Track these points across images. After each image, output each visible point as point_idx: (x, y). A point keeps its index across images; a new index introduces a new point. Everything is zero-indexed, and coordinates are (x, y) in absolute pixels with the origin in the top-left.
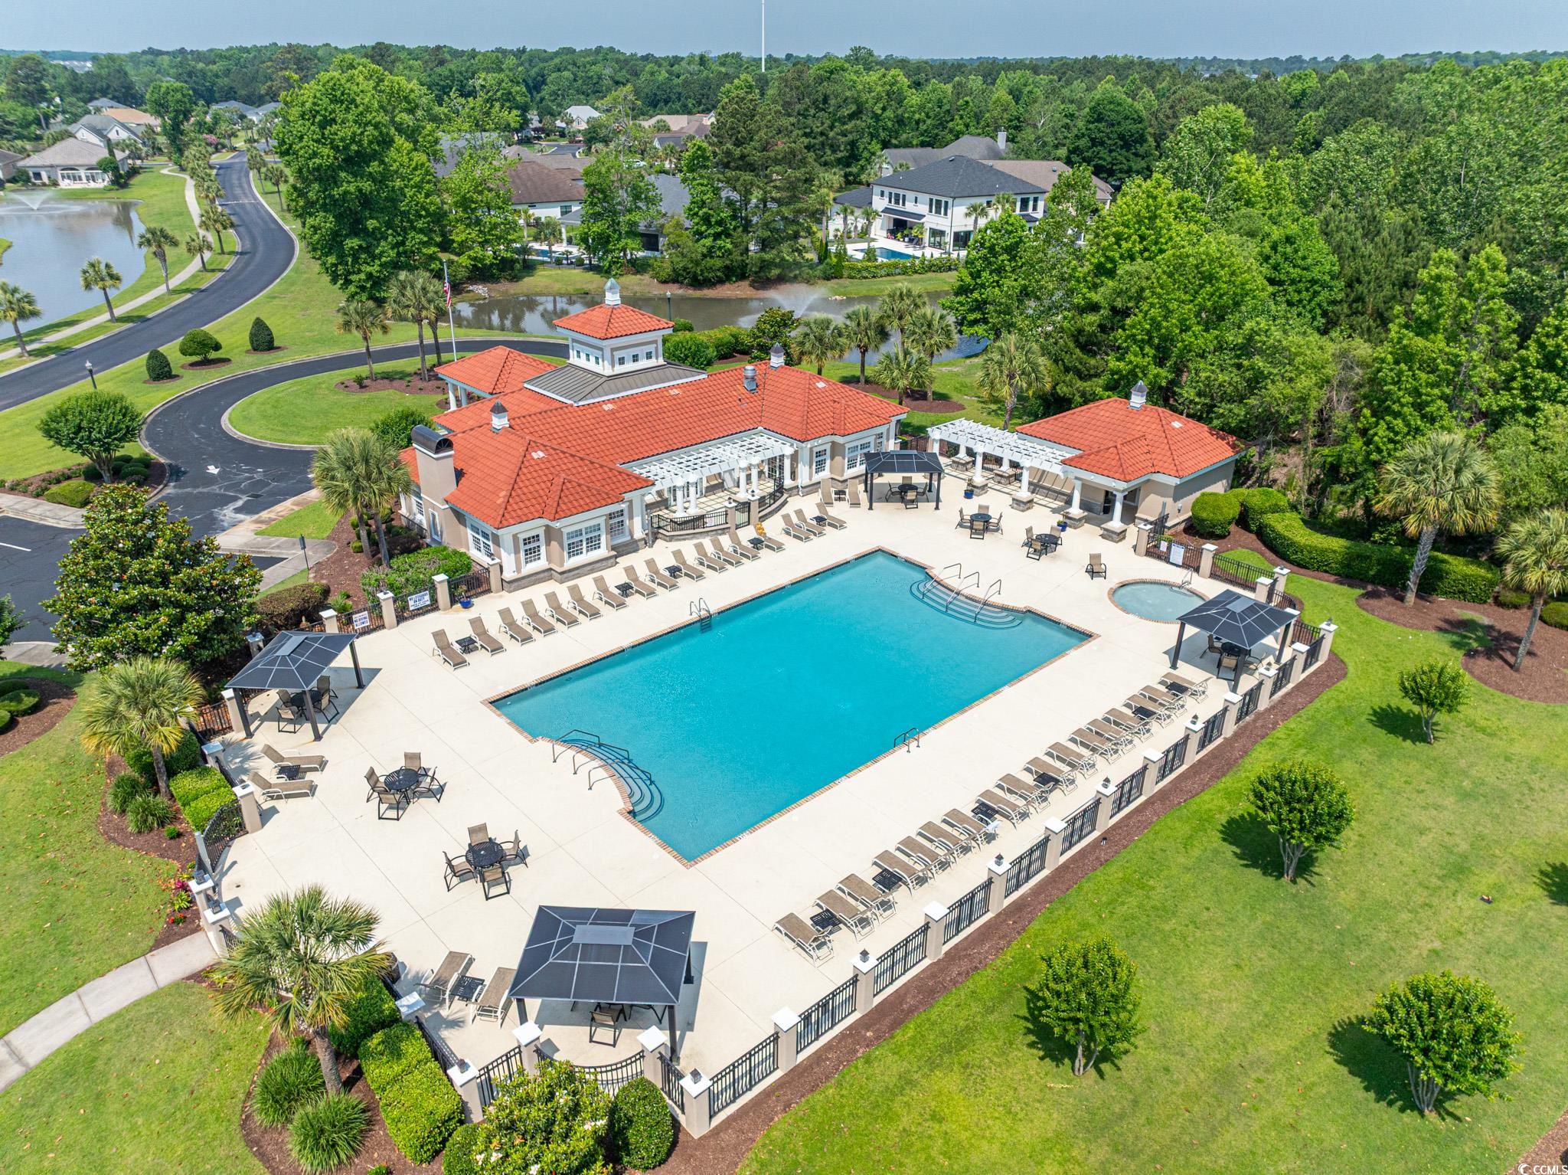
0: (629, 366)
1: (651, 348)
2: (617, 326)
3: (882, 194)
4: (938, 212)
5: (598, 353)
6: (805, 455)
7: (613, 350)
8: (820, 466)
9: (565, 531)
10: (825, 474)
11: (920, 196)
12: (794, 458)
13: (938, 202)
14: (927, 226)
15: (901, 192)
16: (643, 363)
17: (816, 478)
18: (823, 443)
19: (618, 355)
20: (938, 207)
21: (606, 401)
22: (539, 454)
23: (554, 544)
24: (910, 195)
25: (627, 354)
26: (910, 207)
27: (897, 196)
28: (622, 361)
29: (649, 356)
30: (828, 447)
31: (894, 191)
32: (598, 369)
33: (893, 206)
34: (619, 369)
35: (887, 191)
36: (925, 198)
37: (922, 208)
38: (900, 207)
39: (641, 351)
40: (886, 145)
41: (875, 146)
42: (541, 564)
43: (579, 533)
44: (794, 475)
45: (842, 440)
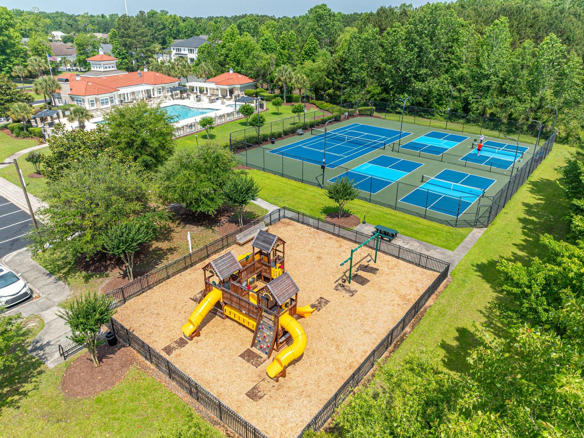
0: (108, 69)
1: (113, 65)
2: (104, 59)
3: (174, 49)
4: (191, 53)
5: (100, 66)
6: (156, 89)
7: (103, 65)
8: (160, 92)
9: (100, 99)
10: (162, 95)
11: (186, 48)
12: (153, 90)
13: (191, 50)
14: (189, 57)
15: (180, 48)
16: (111, 69)
17: (159, 95)
18: (160, 86)
19: (105, 66)
20: (191, 51)
21: (104, 76)
22: (90, 84)
23: (98, 102)
24: (182, 48)
25: (107, 66)
26: (183, 52)
27: (178, 49)
28: (106, 68)
29: (113, 67)
30: (161, 88)
31: (177, 48)
32: (100, 70)
33: (178, 52)
34: (106, 70)
35: (175, 48)
36: (187, 49)
37: (186, 52)
38: (180, 53)
39: (111, 66)
40: (175, 38)
41: (172, 40)
42: (95, 107)
43: (103, 100)
44: (154, 95)
45: (164, 85)
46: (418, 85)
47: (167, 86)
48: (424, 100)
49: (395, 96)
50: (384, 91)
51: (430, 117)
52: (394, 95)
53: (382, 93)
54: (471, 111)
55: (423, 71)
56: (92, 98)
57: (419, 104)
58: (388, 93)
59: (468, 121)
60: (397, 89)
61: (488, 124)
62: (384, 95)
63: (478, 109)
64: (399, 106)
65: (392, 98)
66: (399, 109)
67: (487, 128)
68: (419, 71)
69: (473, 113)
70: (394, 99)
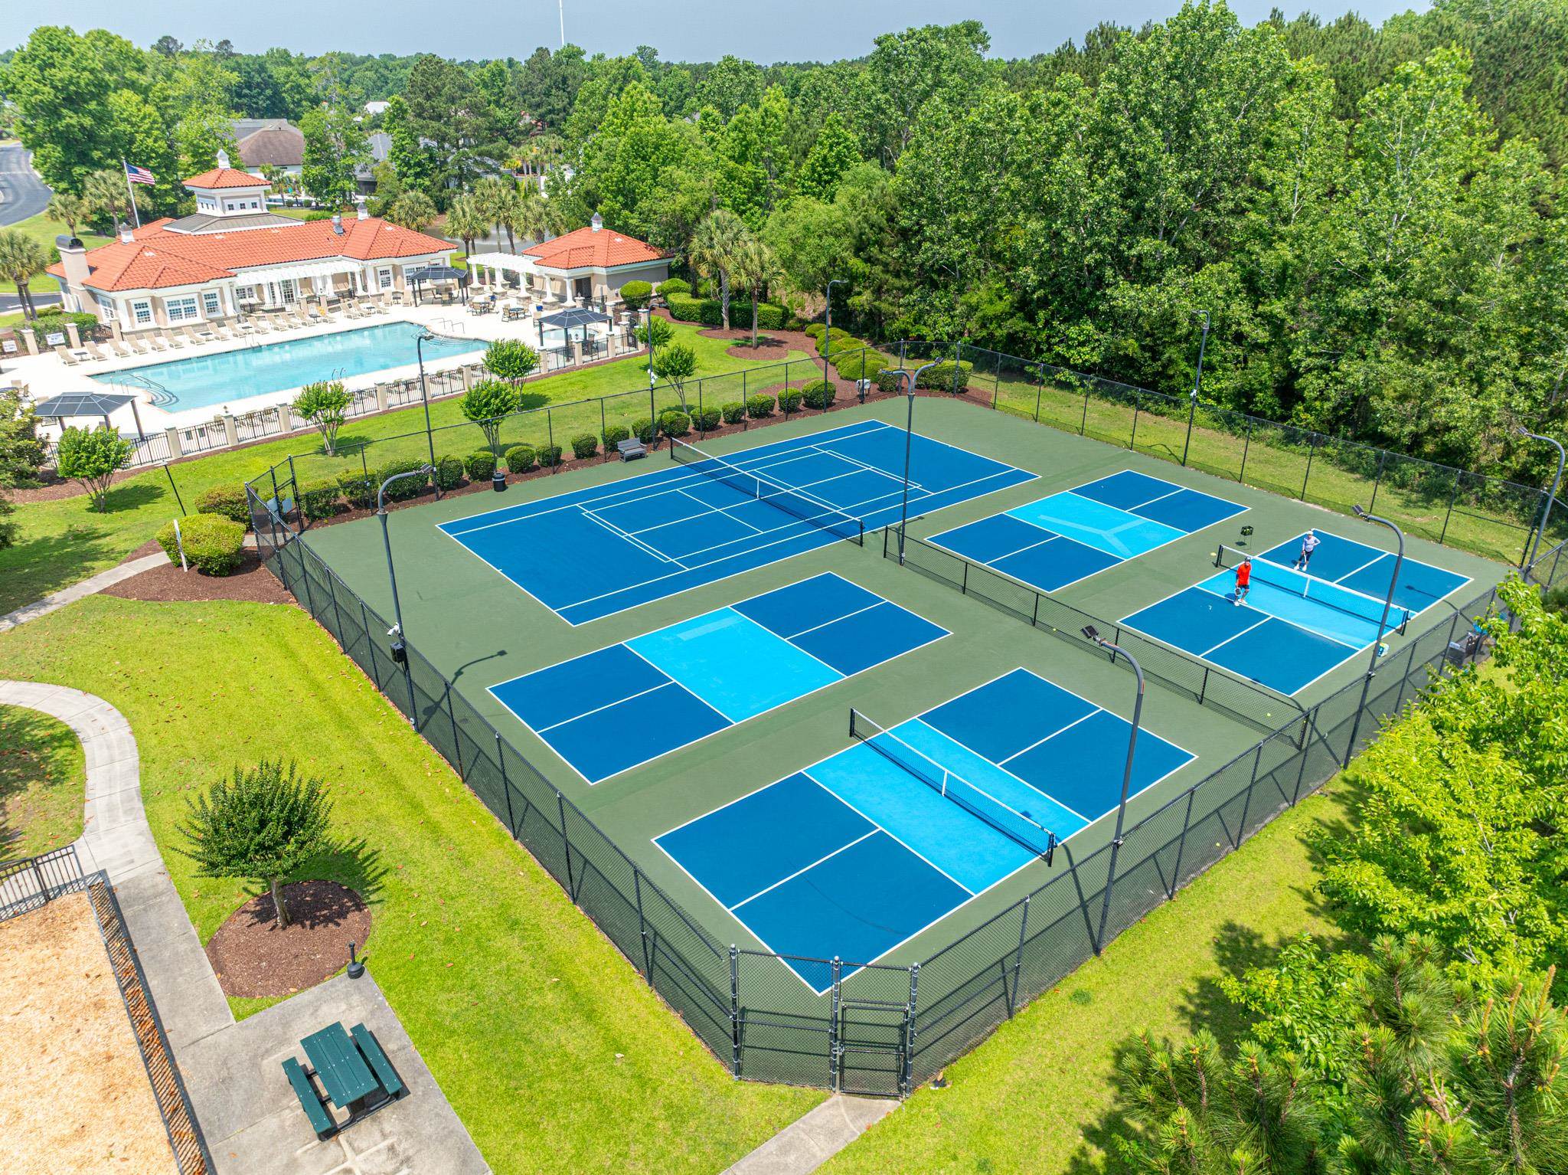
0: (238, 211)
1: (255, 200)
2: (223, 182)
5: (212, 202)
6: (370, 273)
7: (222, 198)
8: (385, 282)
9: (166, 300)
10: (390, 288)
12: (364, 274)
16: (249, 211)
17: (384, 290)
18: (385, 264)
19: (227, 202)
21: (218, 231)
22: (149, 254)
23: (160, 310)
25: (236, 203)
28: (231, 207)
29: (254, 205)
30: (390, 268)
34: (230, 213)
39: (248, 202)
42: (150, 324)
43: (177, 303)
44: (365, 288)
45: (396, 261)
46: (1125, 295)
47: (409, 264)
48: (1143, 348)
49: (1053, 328)
50: (1020, 309)
51: (1165, 408)
52: (1047, 323)
53: (1012, 315)
54: (1303, 400)
55: (1145, 245)
56: (142, 295)
57: (1129, 361)
58: (1031, 318)
59: (1291, 438)
60: (1061, 305)
61: (1359, 455)
62: (1017, 324)
63: (1322, 396)
64: (1065, 362)
65: (1044, 335)
66: (1064, 375)
67: (1353, 470)
68: (1130, 247)
69: (1307, 410)
70: (1049, 337)
